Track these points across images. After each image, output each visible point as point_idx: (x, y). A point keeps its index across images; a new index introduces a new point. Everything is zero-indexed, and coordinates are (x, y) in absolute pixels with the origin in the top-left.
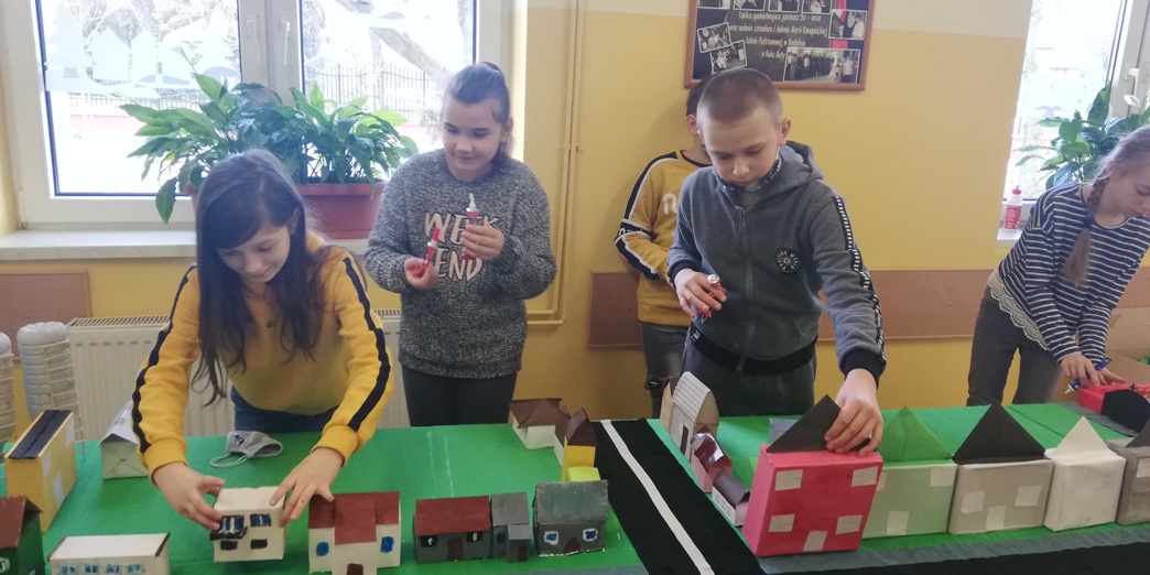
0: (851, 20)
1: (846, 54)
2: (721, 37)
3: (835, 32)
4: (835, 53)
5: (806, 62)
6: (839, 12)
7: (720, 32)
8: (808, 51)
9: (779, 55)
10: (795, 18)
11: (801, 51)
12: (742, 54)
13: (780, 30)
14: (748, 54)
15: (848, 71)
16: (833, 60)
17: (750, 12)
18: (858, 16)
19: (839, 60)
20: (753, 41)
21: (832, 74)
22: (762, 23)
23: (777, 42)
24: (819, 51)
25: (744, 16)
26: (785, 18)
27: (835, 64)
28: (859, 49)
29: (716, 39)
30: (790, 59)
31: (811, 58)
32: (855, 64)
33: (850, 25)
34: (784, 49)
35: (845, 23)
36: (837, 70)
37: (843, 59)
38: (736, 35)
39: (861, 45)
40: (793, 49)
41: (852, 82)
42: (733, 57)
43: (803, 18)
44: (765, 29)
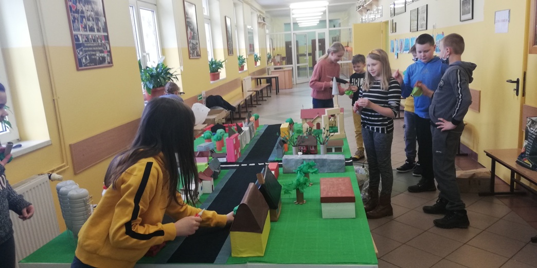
1: (108, 55)
3: (104, 48)
4: (105, 55)
5: (101, 59)
6: (104, 43)
7: (81, 50)
8: (100, 55)
9: (95, 57)
12: (88, 57)
13: (94, 49)
14: (89, 57)
15: (109, 60)
16: (105, 57)
18: (107, 43)
19: (107, 57)
20: (89, 53)
21: (106, 62)
22: (90, 47)
23: (94, 53)
24: (103, 55)
25: (86, 45)
26: (94, 44)
29: (81, 53)
30: (98, 58)
31: (101, 57)
32: (110, 58)
33: (106, 46)
34: (96, 55)
36: (107, 60)
38: (86, 51)
39: (110, 52)
40: (97, 55)
41: (111, 63)
42: (86, 59)
44: (91, 49)
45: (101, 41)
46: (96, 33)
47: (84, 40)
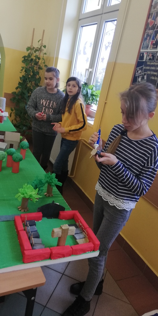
2: (141, 71)
9: (156, 78)
12: (145, 77)
13: (157, 68)
17: (150, 62)
22: (153, 66)
23: (156, 74)
38: (146, 70)
44: (153, 68)
47: (148, 58)
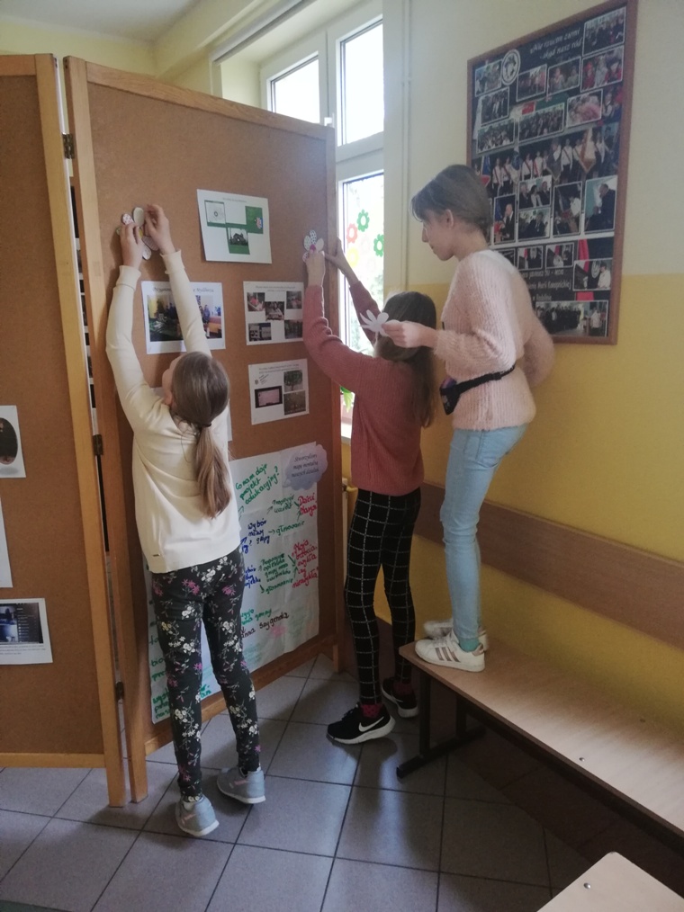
0: (595, 270)
1: (593, 306)
3: (579, 284)
4: (581, 306)
5: (554, 316)
6: (581, 263)
8: (554, 304)
10: (539, 274)
11: (548, 305)
15: (596, 323)
16: (579, 313)
18: (603, 264)
19: (586, 313)
21: (580, 327)
24: (565, 304)
26: (532, 275)
27: (582, 317)
28: (606, 300)
31: (558, 311)
32: (603, 316)
33: (594, 275)
35: (589, 274)
36: (585, 323)
37: (589, 312)
39: (608, 296)
40: (541, 304)
41: (602, 335)
43: (547, 273)
45: (568, 262)
46: (550, 239)
